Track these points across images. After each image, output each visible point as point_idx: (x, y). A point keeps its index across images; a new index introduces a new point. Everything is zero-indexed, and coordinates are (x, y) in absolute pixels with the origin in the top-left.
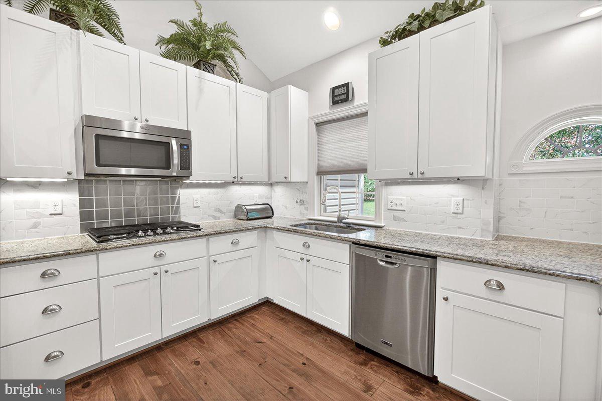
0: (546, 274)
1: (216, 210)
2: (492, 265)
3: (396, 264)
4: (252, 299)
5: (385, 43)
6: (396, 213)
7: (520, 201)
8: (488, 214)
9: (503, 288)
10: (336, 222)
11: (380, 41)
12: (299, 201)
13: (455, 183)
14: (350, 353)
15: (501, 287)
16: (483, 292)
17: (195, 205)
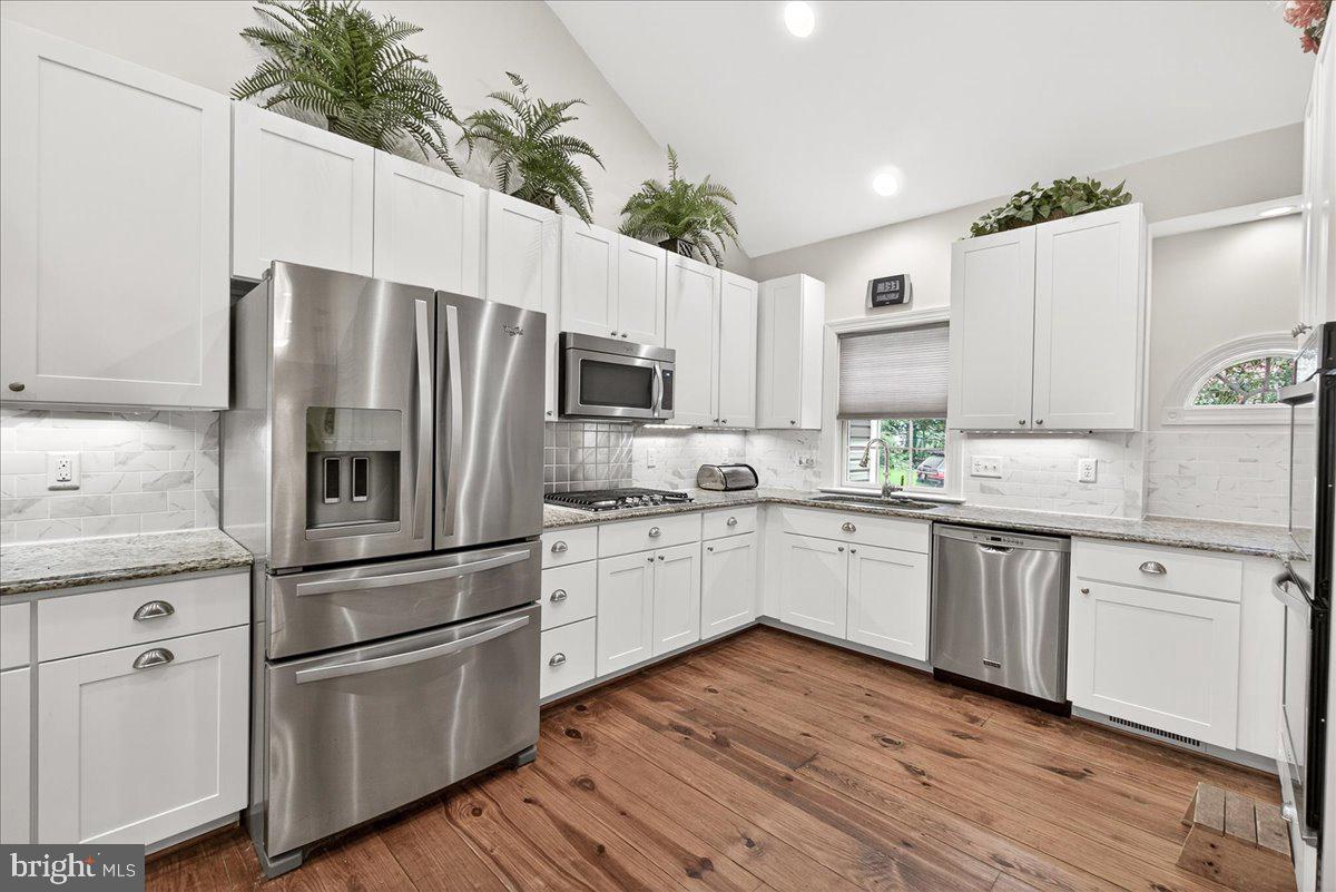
0: (1219, 550)
1: (674, 474)
2: (1151, 542)
3: (1008, 549)
4: (745, 618)
5: (979, 231)
6: (986, 482)
7: (1181, 466)
8: (1137, 484)
9: (1165, 572)
10: (880, 497)
11: (972, 228)
12: (804, 461)
13: (1085, 437)
14: (930, 686)
15: (1161, 570)
16: (1139, 579)
17: (650, 464)
